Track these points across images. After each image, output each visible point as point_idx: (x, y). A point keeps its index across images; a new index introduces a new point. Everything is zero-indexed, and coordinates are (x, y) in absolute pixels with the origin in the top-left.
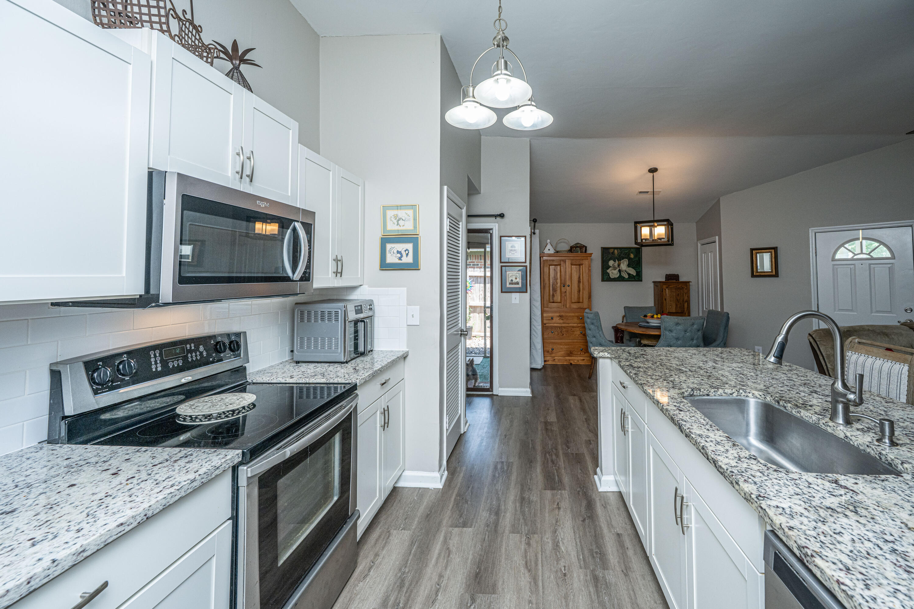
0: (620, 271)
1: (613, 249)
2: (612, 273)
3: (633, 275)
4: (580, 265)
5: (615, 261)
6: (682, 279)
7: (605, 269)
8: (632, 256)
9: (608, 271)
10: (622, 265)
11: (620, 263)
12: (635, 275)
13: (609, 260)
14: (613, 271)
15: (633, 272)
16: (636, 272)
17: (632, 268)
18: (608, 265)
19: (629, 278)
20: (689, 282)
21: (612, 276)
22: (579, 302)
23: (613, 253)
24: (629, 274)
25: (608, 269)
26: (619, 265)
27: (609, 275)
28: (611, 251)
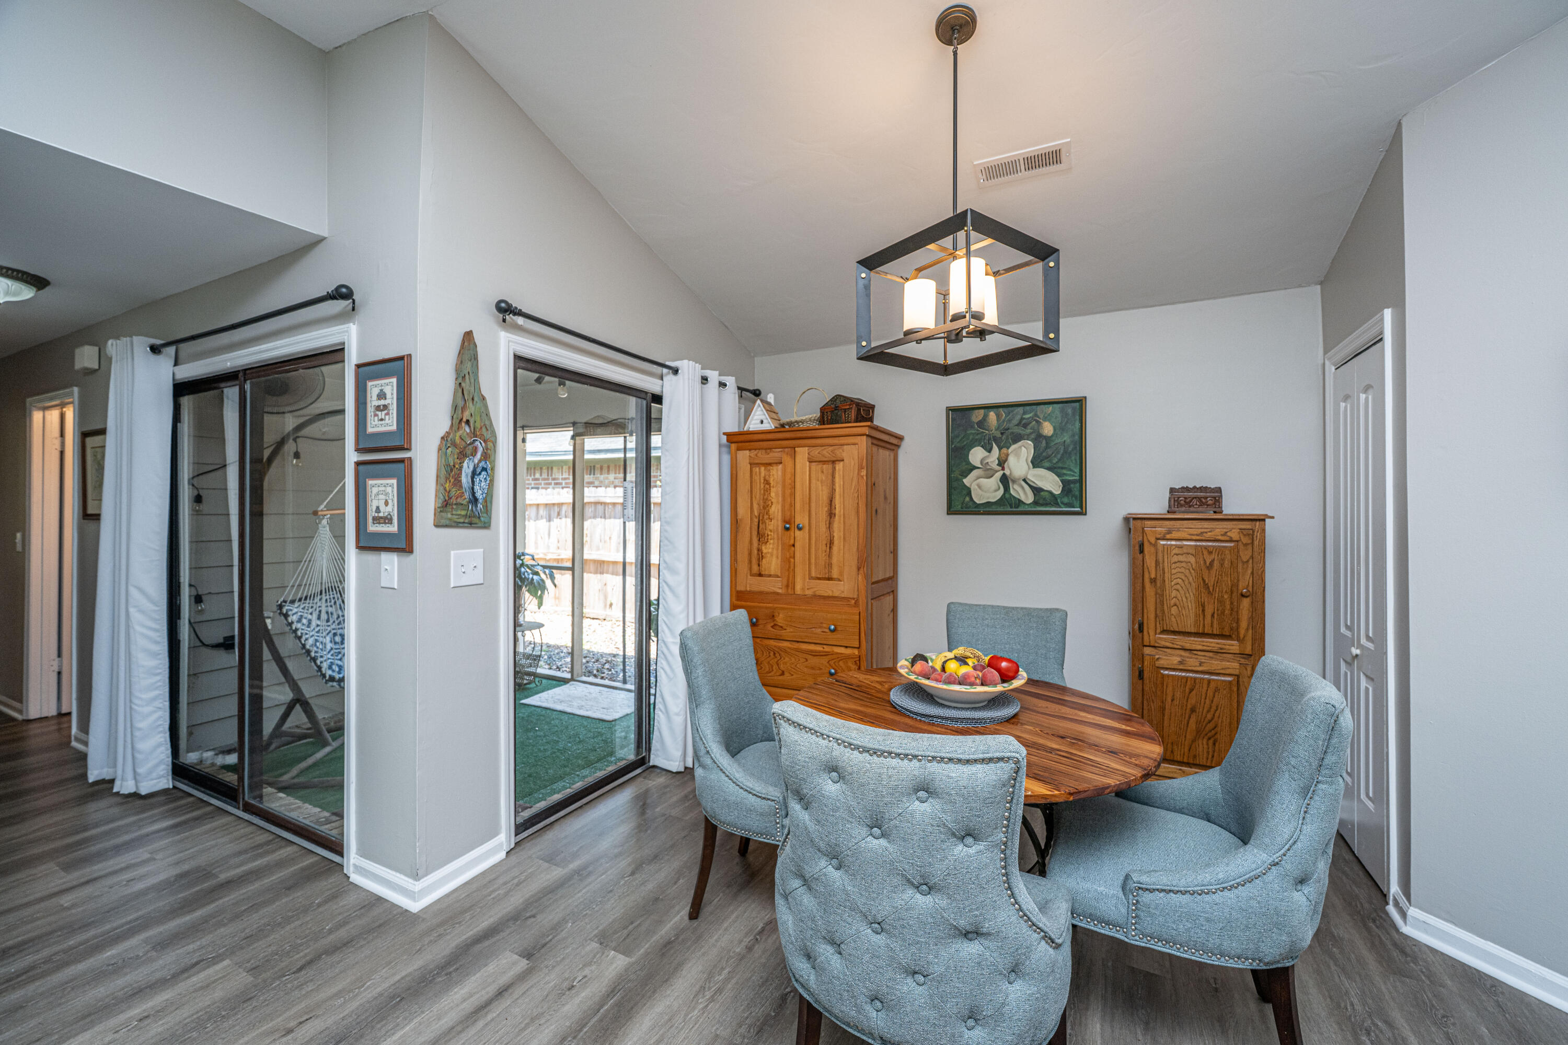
0: (1005, 480)
1: (982, 412)
2: (979, 486)
3: (1050, 492)
4: (834, 462)
5: (990, 451)
6: (1230, 507)
7: (956, 474)
8: (1048, 429)
9: (966, 481)
10: (1012, 460)
11: (1007, 455)
12: (1057, 491)
13: (971, 446)
14: (983, 481)
15: (1050, 482)
16: (1062, 481)
17: (1049, 469)
18: (969, 463)
19: (1035, 503)
20: (1261, 519)
21: (979, 497)
22: (830, 579)
23: (982, 423)
24: (1036, 490)
25: (966, 473)
26: (1002, 463)
27: (969, 493)
28: (977, 416)
